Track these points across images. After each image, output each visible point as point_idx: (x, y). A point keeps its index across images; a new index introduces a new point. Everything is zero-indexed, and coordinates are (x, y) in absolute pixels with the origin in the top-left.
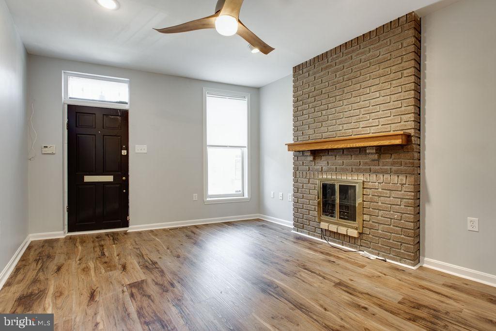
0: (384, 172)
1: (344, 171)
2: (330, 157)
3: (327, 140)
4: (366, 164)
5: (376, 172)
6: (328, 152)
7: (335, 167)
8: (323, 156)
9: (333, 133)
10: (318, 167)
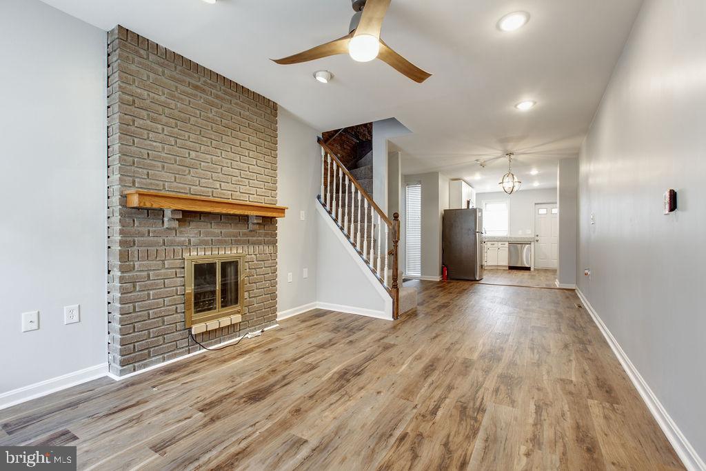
0: (259, 243)
1: (221, 243)
2: (203, 224)
3: (198, 197)
4: (244, 234)
5: (254, 243)
6: (200, 216)
7: (210, 238)
8: (193, 221)
9: (207, 189)
10: (183, 239)
